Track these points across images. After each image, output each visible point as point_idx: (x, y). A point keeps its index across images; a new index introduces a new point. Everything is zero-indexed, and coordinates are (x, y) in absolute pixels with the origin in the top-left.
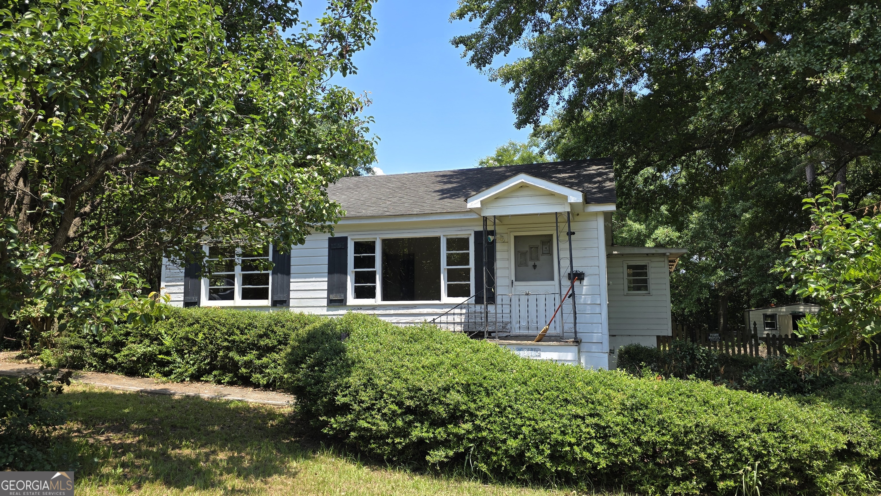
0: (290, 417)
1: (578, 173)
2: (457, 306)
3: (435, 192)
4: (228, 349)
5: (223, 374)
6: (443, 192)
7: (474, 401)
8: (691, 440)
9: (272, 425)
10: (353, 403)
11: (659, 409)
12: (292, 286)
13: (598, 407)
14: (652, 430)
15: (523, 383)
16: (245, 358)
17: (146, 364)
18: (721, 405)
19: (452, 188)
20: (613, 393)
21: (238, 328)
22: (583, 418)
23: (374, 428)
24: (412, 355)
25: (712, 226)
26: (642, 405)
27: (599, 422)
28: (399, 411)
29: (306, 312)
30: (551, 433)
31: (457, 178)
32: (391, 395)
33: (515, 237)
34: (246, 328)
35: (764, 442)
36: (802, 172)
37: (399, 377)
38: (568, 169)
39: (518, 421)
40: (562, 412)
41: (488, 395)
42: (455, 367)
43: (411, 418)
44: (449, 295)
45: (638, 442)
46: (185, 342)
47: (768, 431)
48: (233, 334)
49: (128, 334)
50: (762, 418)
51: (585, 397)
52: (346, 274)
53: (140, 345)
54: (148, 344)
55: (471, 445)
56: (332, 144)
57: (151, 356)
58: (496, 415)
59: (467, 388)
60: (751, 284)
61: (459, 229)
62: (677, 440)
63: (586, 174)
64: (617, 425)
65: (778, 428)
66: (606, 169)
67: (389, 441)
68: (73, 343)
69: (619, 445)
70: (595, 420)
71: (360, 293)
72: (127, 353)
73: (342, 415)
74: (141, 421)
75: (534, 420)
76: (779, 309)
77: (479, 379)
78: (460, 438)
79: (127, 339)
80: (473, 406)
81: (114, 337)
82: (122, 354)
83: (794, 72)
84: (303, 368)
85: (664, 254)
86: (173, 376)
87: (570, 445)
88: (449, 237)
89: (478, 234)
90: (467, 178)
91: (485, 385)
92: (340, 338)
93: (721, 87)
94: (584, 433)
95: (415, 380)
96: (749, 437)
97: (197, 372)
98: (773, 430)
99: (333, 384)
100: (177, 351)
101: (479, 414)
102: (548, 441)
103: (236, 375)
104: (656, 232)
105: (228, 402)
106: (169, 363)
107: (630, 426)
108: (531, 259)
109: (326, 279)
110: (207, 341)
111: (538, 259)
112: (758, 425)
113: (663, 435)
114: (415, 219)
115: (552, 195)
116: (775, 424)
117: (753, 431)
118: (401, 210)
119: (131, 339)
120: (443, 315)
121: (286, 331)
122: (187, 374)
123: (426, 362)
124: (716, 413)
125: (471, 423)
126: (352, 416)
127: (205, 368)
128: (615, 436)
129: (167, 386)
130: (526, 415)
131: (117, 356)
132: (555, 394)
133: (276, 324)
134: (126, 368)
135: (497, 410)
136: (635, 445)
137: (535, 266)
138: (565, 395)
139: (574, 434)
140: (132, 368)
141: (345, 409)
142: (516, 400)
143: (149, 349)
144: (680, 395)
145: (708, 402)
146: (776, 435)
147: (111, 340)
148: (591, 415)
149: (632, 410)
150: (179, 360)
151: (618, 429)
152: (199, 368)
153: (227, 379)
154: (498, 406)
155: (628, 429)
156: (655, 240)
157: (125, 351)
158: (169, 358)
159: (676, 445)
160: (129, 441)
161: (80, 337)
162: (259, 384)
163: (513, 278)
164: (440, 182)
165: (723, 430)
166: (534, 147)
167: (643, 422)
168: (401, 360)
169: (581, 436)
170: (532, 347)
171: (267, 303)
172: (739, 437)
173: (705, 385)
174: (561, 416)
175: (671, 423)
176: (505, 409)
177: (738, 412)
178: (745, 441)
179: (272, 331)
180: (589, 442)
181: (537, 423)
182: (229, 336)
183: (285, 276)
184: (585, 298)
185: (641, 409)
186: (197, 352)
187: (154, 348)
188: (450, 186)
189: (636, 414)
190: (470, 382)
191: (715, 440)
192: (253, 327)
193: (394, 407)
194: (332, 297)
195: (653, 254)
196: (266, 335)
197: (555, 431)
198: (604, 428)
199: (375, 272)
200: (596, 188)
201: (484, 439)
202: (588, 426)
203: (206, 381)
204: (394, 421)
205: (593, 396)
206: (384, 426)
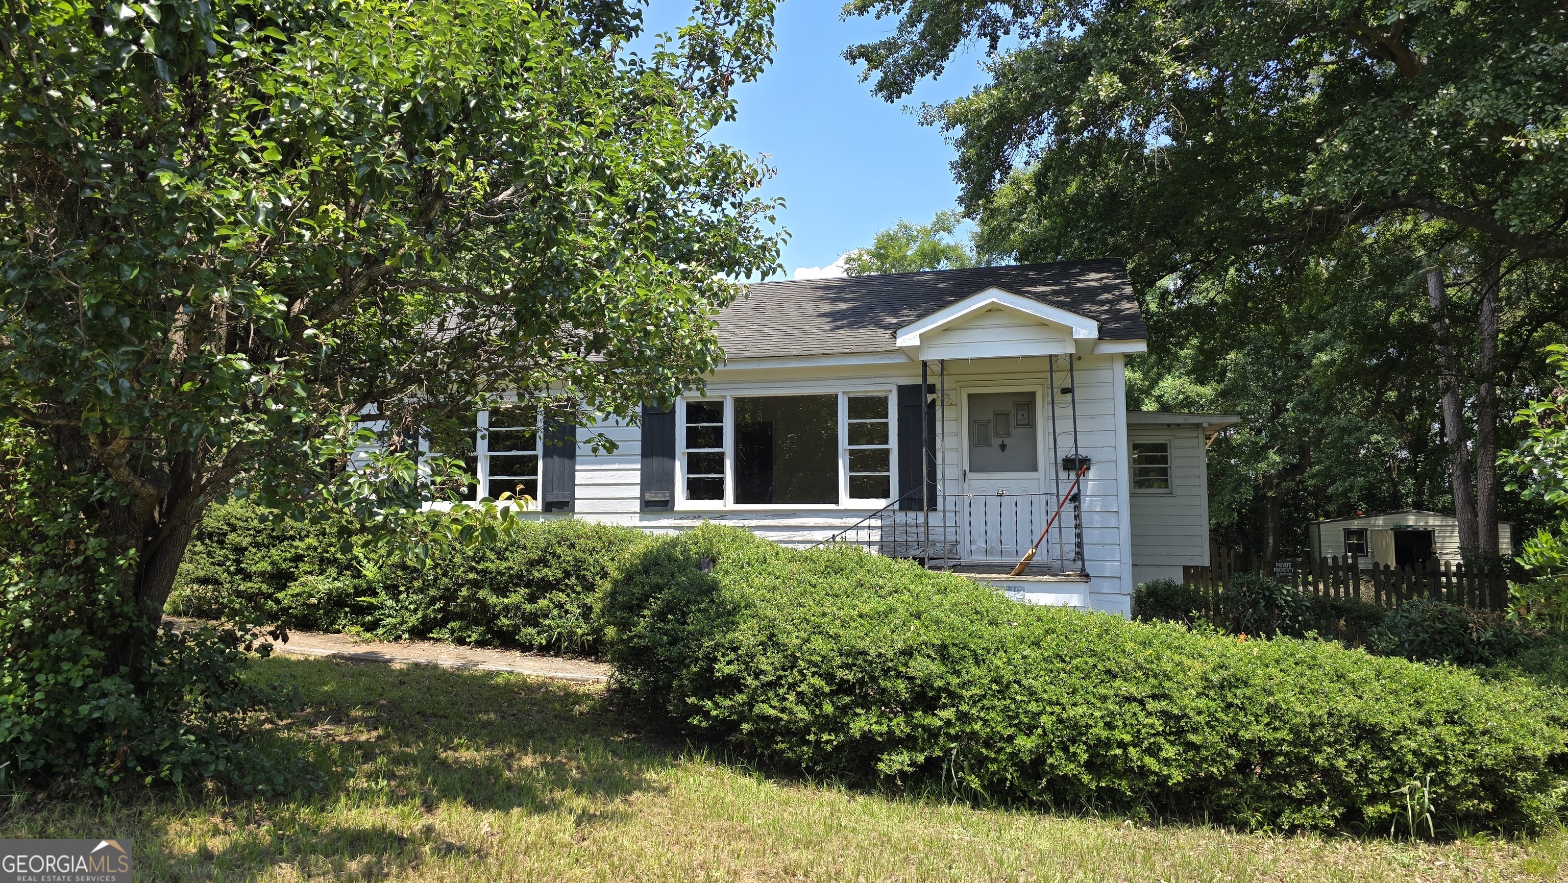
0: (604, 700)
1: (1068, 285)
2: (874, 514)
3: (819, 316)
4: (477, 585)
5: (467, 628)
6: (834, 316)
7: (957, 673)
8: (1321, 738)
9: (581, 713)
10: (745, 674)
11: (1267, 687)
12: (579, 478)
13: (1167, 684)
14: (1257, 721)
15: (1033, 643)
16: (506, 600)
17: (331, 611)
18: (1365, 681)
19: (848, 309)
20: (1188, 662)
21: (492, 549)
22: (1141, 702)
23: (785, 717)
24: (837, 596)
25: (1259, 376)
26: (1237, 680)
27: (1169, 708)
28: (827, 689)
29: (608, 521)
30: (1088, 726)
31: (853, 292)
32: (810, 662)
33: (970, 396)
34: (506, 549)
35: (1438, 740)
36: (1422, 282)
37: (820, 633)
38: (1048, 278)
39: (1033, 707)
40: (1105, 691)
41: (977, 663)
42: (918, 616)
43: (847, 699)
44: (853, 495)
45: (1234, 741)
46: (400, 573)
47: (1445, 723)
48: (483, 559)
49: (298, 559)
50: (1433, 702)
51: (1140, 668)
52: (673, 457)
53: (321, 578)
54: (335, 575)
55: (953, 745)
56: (717, 244)
57: (340, 596)
58: (994, 696)
59: (943, 652)
60: (1328, 476)
61: (871, 381)
62: (1299, 739)
63: (1083, 288)
64: (1200, 713)
65: (1460, 718)
66: (1116, 278)
67: (812, 738)
68: (201, 573)
69: (1201, 746)
70: (1164, 704)
71: (696, 490)
72: (298, 590)
73: (725, 696)
74: (367, 705)
75: (1058, 704)
76: (1372, 520)
77: (962, 636)
78: (933, 734)
79: (297, 567)
80: (955, 681)
81: (273, 563)
82: (290, 592)
83: (1471, 123)
84: (644, 617)
85: (1198, 426)
86: (380, 631)
87: (1122, 745)
88: (852, 395)
89: (903, 391)
90: (870, 293)
91: (973, 647)
92: (699, 567)
93: (1345, 147)
94: (1145, 726)
95: (854, 637)
96: (1414, 733)
97: (422, 623)
98: (1453, 722)
99: (708, 643)
100: (386, 588)
101: (966, 694)
102: (1084, 739)
103: (490, 630)
104: (1161, 384)
105: (490, 674)
106: (371, 608)
107: (1220, 715)
108: (997, 435)
109: (639, 466)
110: (438, 570)
111: (1008, 434)
112: (1428, 713)
113: (1275, 729)
114: (794, 364)
115: (1044, 325)
116: (1456, 712)
117: (1421, 723)
118: (767, 347)
119: (304, 567)
120: (850, 528)
121: (579, 555)
122: (404, 628)
123: (866, 609)
124: (1359, 693)
125: (954, 709)
126: (745, 697)
127: (435, 618)
128: (1195, 730)
129: (375, 647)
130: (1045, 696)
131: (280, 595)
132: (1091, 661)
133: (559, 543)
134: (296, 617)
135: (995, 687)
136: (1228, 746)
137: (1003, 447)
138: (1108, 664)
139: (1128, 728)
140: (305, 616)
141: (732, 684)
142: (1026, 672)
143: (337, 584)
144: (1296, 664)
145: (1342, 676)
146: (1458, 729)
147: (269, 568)
148: (1154, 697)
149: (1222, 687)
150: (390, 603)
151: (1201, 719)
152: (425, 617)
153: (474, 637)
154: (995, 681)
155: (1217, 720)
156: (1159, 399)
157: (294, 588)
158: (374, 601)
159: (1295, 747)
160: (363, 738)
161: (212, 563)
162: (531, 645)
163: (967, 467)
164: (822, 299)
165: (1373, 721)
166: (942, 232)
167: (1243, 709)
168: (820, 604)
169: (1139, 731)
170: (1010, 584)
171: (536, 505)
172: (1398, 733)
173: (1333, 647)
174: (1104, 698)
175: (1288, 709)
176: (1008, 686)
177: (1394, 692)
178: (1409, 739)
179: (554, 554)
180: (1152, 740)
181: (1064, 709)
182: (478, 563)
183: (567, 461)
184: (1091, 502)
185: (1237, 687)
186: (421, 590)
187: (345, 583)
188: (843, 306)
189: (1229, 695)
190: (948, 641)
191: (1358, 739)
192: (519, 547)
193: (817, 682)
194: (649, 497)
195: (1178, 425)
196: (542, 561)
197: (1096, 723)
198: (1178, 718)
199: (723, 453)
200: (1105, 312)
201: (974, 735)
202: (1149, 714)
203: (438, 640)
204: (819, 706)
205: (1154, 666)
206: (802, 713)
